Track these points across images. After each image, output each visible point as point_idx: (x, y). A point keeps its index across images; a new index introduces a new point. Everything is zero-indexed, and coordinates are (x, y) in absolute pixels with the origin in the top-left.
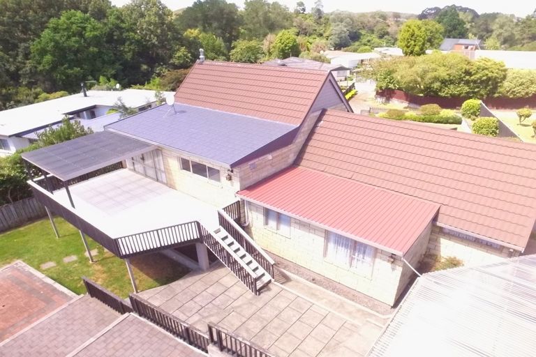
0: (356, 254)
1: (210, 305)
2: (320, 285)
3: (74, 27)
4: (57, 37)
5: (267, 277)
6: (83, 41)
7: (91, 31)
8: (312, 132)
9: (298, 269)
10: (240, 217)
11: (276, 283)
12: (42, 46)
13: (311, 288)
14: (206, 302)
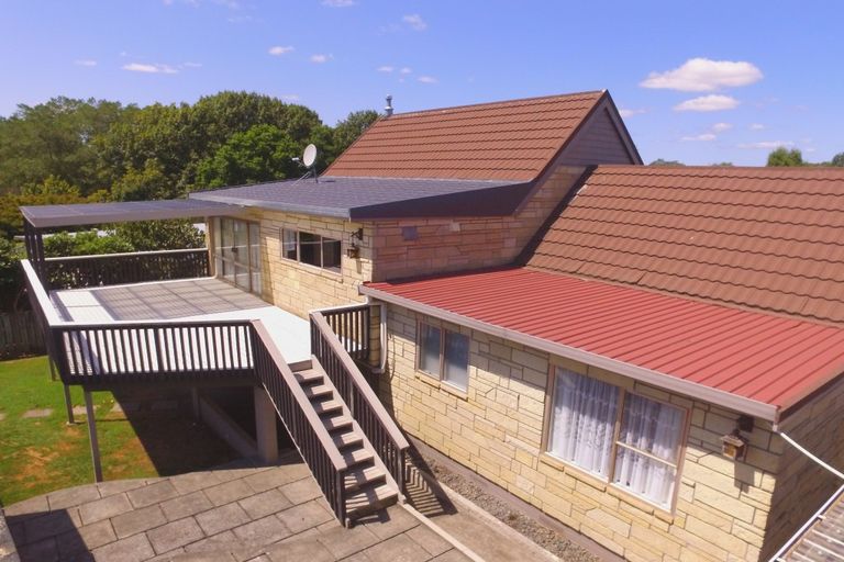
0: (629, 437)
1: (227, 537)
2: (525, 533)
3: (261, 144)
4: (236, 156)
5: (390, 489)
6: (268, 162)
7: (282, 151)
8: (563, 205)
9: (482, 489)
10: (369, 350)
11: (408, 507)
12: (213, 166)
13: (499, 538)
14: (222, 526)
